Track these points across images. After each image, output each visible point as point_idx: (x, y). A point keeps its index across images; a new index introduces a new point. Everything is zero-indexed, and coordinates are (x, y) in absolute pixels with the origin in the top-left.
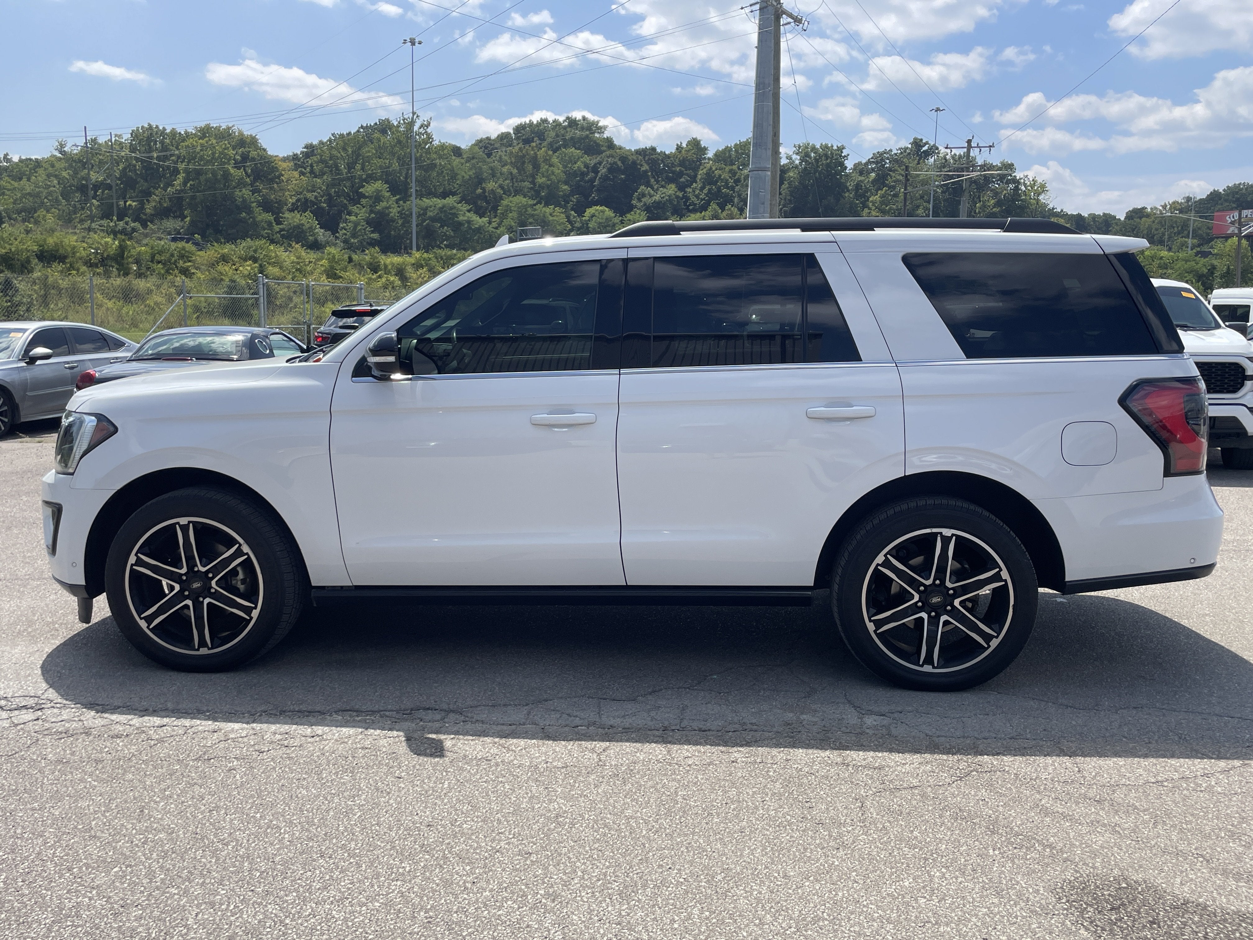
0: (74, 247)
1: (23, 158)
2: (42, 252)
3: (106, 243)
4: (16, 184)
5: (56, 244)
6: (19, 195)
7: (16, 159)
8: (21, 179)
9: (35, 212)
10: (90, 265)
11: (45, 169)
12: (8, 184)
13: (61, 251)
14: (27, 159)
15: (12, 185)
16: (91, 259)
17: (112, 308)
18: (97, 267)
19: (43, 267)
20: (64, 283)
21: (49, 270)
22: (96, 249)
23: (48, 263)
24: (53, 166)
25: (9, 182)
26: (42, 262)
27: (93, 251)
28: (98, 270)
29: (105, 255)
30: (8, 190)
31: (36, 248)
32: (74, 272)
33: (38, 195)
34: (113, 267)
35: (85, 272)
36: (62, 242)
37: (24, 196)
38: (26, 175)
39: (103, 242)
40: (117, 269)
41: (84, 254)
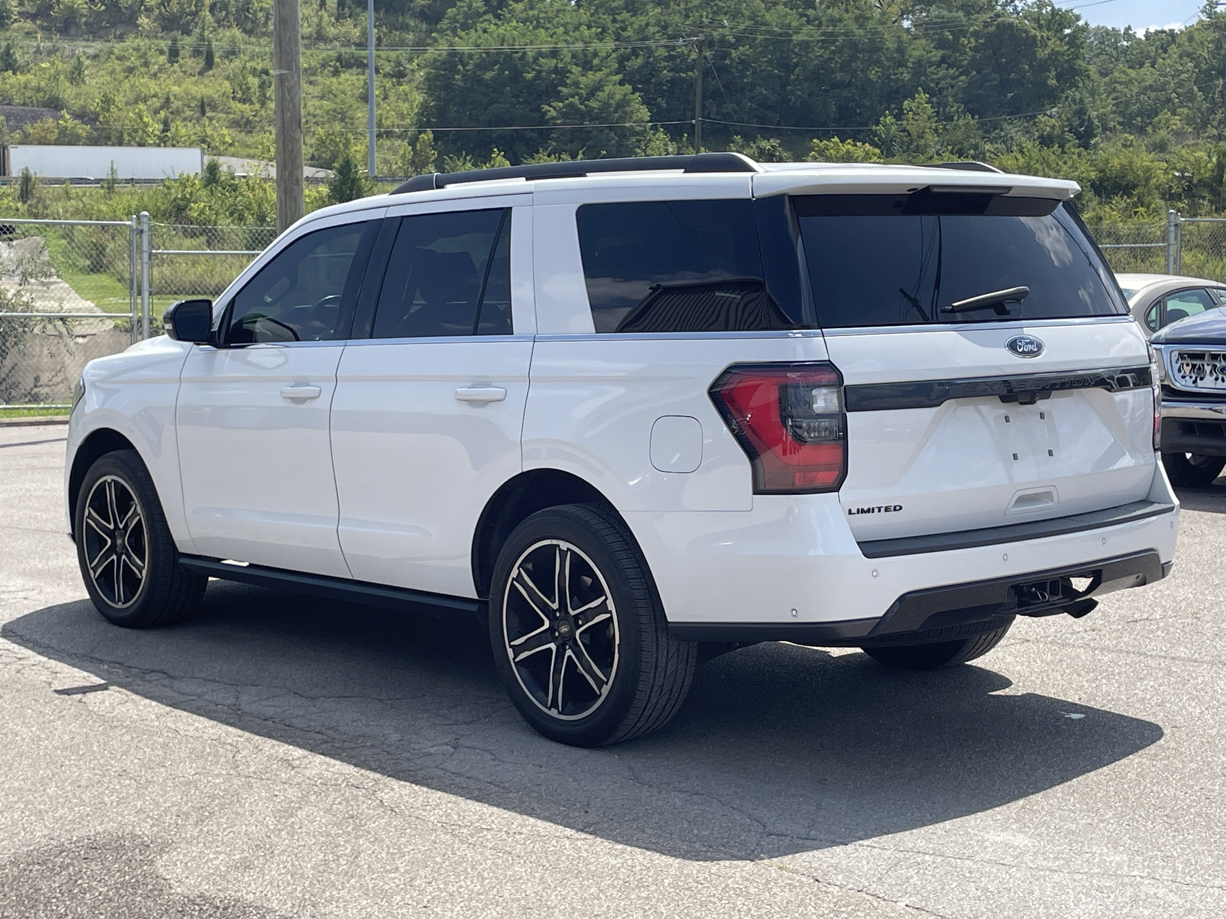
0: (1149, 169)
1: (1152, 30)
2: (1101, 180)
3: (1197, 160)
4: (1132, 73)
5: (1122, 166)
6: (1135, 90)
7: (1140, 34)
8: (1142, 65)
9: (1157, 114)
10: (1170, 196)
11: (1179, 46)
12: (1122, 75)
13: (1130, 177)
14: (1157, 33)
15: (1128, 75)
16: (1171, 188)
17: (1191, 265)
18: (1180, 200)
19: (1100, 203)
20: (1124, 228)
21: (1107, 209)
22: (1182, 171)
23: (1108, 197)
24: (1191, 39)
25: (1124, 72)
26: (1100, 196)
27: (1177, 174)
28: (1180, 205)
29: (1195, 181)
30: (1121, 83)
31: (1093, 175)
32: (1141, 209)
33: (1163, 88)
34: (1204, 198)
35: (1161, 208)
36: (1131, 163)
37: (1144, 91)
38: (1150, 58)
39: (1192, 159)
40: (1211, 202)
41: (1162, 178)
